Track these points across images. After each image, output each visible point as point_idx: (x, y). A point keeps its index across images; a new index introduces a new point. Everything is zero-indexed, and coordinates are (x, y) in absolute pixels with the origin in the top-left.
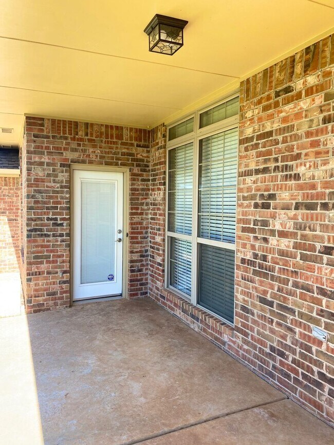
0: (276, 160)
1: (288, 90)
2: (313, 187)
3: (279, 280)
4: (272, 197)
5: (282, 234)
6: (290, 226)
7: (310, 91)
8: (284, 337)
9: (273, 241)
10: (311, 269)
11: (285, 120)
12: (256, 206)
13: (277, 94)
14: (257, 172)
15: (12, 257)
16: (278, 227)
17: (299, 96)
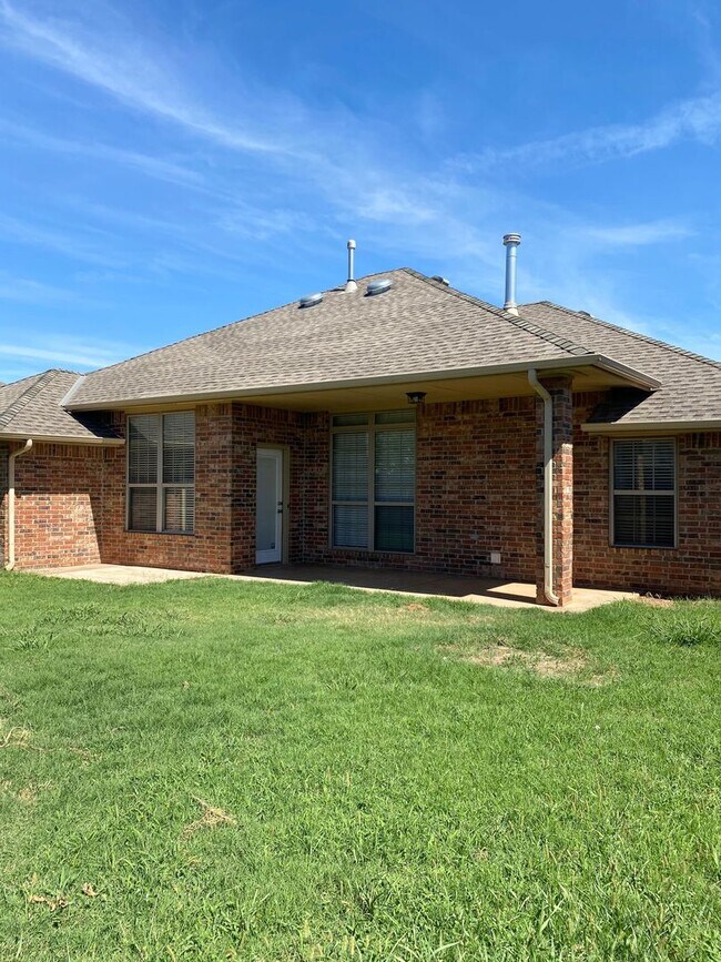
0: (445, 453)
1: (452, 418)
2: (469, 468)
3: (450, 517)
4: (444, 473)
5: (450, 492)
6: (456, 488)
7: (465, 422)
8: (454, 546)
9: (445, 497)
10: (469, 508)
11: (450, 433)
12: (432, 478)
13: (446, 419)
14: (432, 459)
15: (93, 544)
16: (448, 489)
17: (459, 423)
